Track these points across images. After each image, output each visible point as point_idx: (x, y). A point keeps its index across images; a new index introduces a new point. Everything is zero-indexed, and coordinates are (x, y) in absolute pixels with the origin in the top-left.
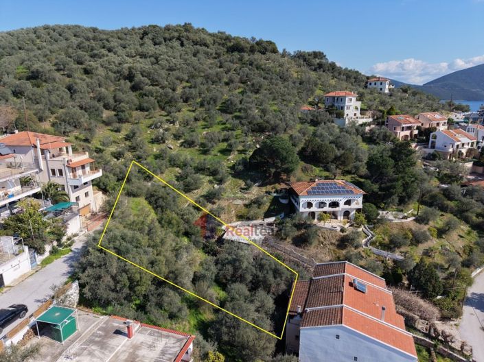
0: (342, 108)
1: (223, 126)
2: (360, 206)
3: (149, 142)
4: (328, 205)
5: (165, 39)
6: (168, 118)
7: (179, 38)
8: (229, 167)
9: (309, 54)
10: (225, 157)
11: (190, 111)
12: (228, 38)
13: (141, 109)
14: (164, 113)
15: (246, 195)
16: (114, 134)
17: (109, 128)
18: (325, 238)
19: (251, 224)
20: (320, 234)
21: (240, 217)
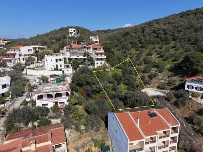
6: (161, 47)
8: (170, 67)
15: (168, 79)
18: (192, 107)
19: (160, 91)
20: (190, 104)
21: (159, 87)
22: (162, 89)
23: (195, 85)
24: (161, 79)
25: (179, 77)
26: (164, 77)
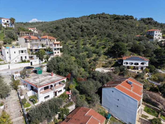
0: (153, 35)
1: (106, 41)
2: (148, 65)
3: (82, 45)
4: (134, 64)
5: (95, 18)
6: (89, 39)
7: (99, 17)
8: (103, 52)
9: (146, 19)
10: (103, 49)
11: (96, 37)
12: (115, 16)
13: (82, 36)
14: (88, 37)
15: (107, 60)
16: (73, 42)
17: (72, 41)
18: (130, 75)
19: (106, 69)
20: (129, 73)
21: (103, 66)
22: (107, 67)
23: (129, 62)
24: (103, 61)
25: (112, 58)
26: (104, 60)
